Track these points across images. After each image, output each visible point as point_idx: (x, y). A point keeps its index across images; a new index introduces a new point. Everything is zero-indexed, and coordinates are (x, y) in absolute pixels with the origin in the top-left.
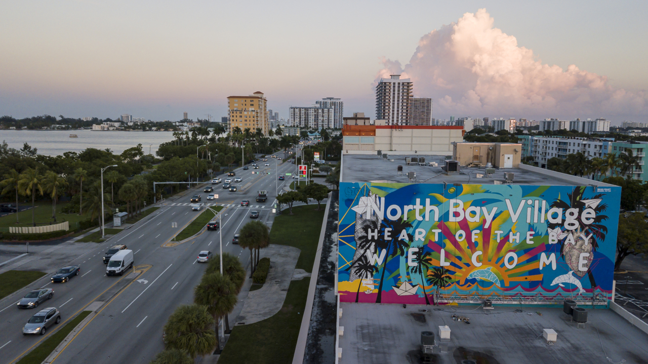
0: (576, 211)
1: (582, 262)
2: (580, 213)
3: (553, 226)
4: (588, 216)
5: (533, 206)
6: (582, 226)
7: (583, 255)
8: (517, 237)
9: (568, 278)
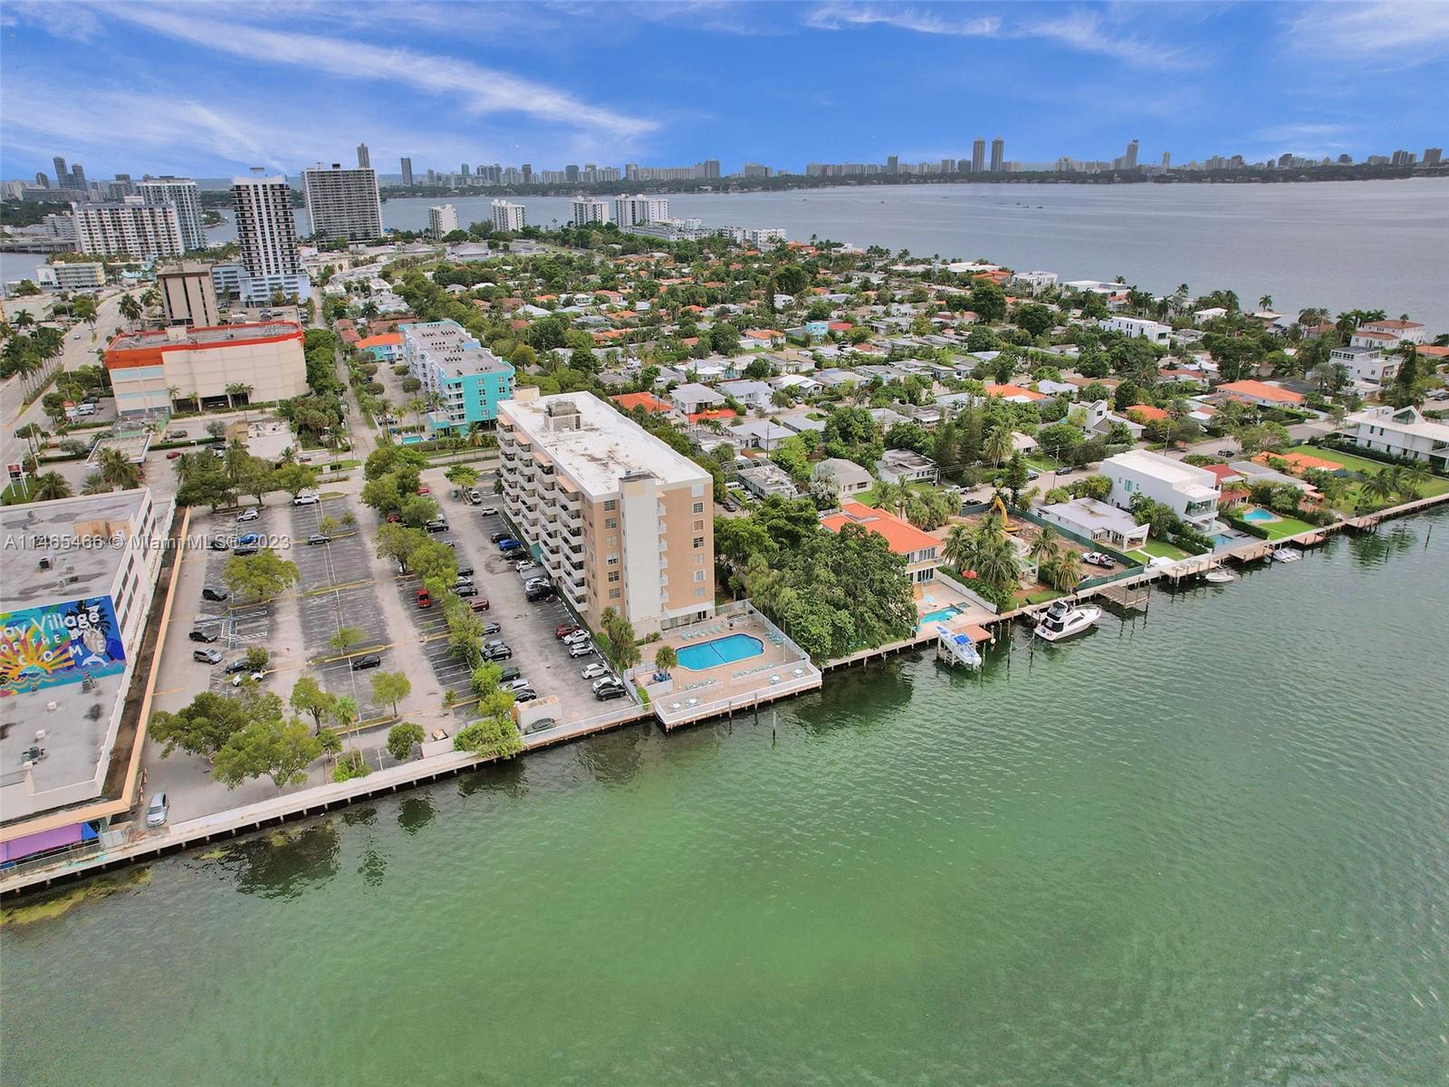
0: (84, 616)
1: (99, 646)
2: (88, 616)
3: (71, 628)
4: (94, 617)
5: (52, 619)
6: (92, 624)
7: (98, 642)
8: (48, 640)
9: (93, 658)
